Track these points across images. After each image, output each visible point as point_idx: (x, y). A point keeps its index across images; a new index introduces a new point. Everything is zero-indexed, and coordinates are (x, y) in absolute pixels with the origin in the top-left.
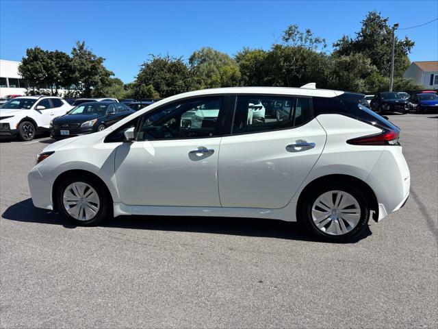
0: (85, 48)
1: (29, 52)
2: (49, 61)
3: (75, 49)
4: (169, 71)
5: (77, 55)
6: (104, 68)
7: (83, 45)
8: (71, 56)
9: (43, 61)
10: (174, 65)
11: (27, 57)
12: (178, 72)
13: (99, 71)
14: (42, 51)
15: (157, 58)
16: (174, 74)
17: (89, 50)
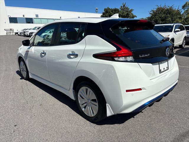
0: (125, 6)
1: (105, 10)
2: (111, 13)
3: (121, 7)
4: (164, 13)
5: (122, 9)
6: (132, 14)
7: (125, 4)
8: (120, 10)
9: (109, 13)
10: (167, 10)
11: (104, 12)
12: (169, 14)
13: (130, 15)
14: (109, 9)
15: (159, 7)
16: (167, 14)
17: (127, 6)
